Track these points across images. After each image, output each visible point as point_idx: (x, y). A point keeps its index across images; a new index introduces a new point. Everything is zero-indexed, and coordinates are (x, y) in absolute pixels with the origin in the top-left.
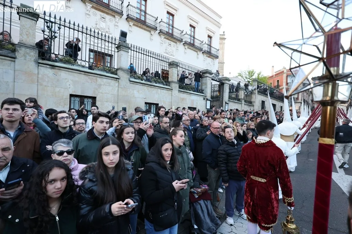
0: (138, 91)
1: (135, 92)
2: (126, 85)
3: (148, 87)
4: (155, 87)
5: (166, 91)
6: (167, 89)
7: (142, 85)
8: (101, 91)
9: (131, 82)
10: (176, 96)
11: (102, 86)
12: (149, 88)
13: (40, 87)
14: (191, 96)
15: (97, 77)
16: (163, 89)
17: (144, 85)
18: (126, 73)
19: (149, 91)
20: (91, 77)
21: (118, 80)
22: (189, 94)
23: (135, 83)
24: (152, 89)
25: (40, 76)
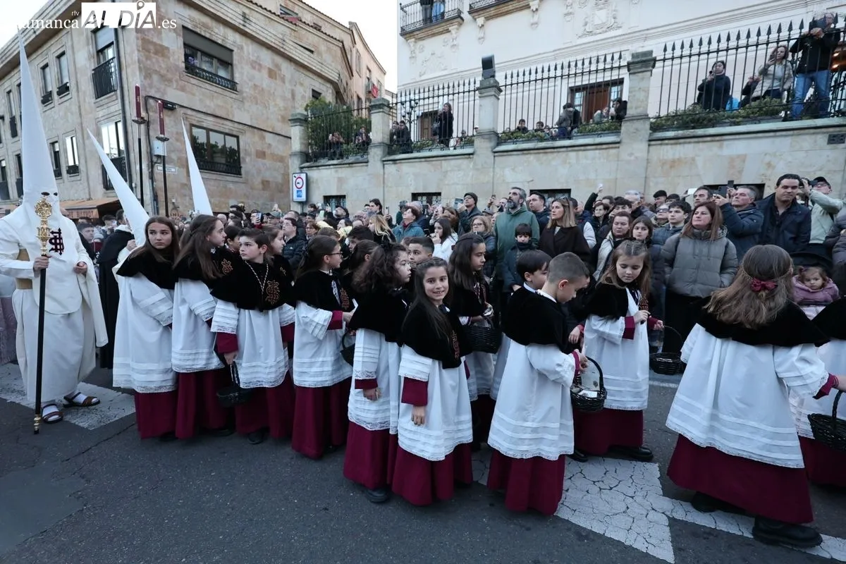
0: (513, 170)
1: (507, 172)
2: (485, 162)
3: (537, 155)
4: (556, 150)
5: (597, 151)
6: (599, 147)
7: (523, 154)
8: (446, 182)
9: (496, 154)
10: (636, 158)
11: (449, 173)
12: (541, 155)
13: (386, 190)
14: (725, 143)
15: (441, 160)
16: (582, 148)
17: (525, 152)
18: (487, 139)
19: (542, 164)
20: (434, 162)
21: (471, 156)
22: (709, 139)
23: (505, 154)
24: (550, 156)
25: (386, 176)
